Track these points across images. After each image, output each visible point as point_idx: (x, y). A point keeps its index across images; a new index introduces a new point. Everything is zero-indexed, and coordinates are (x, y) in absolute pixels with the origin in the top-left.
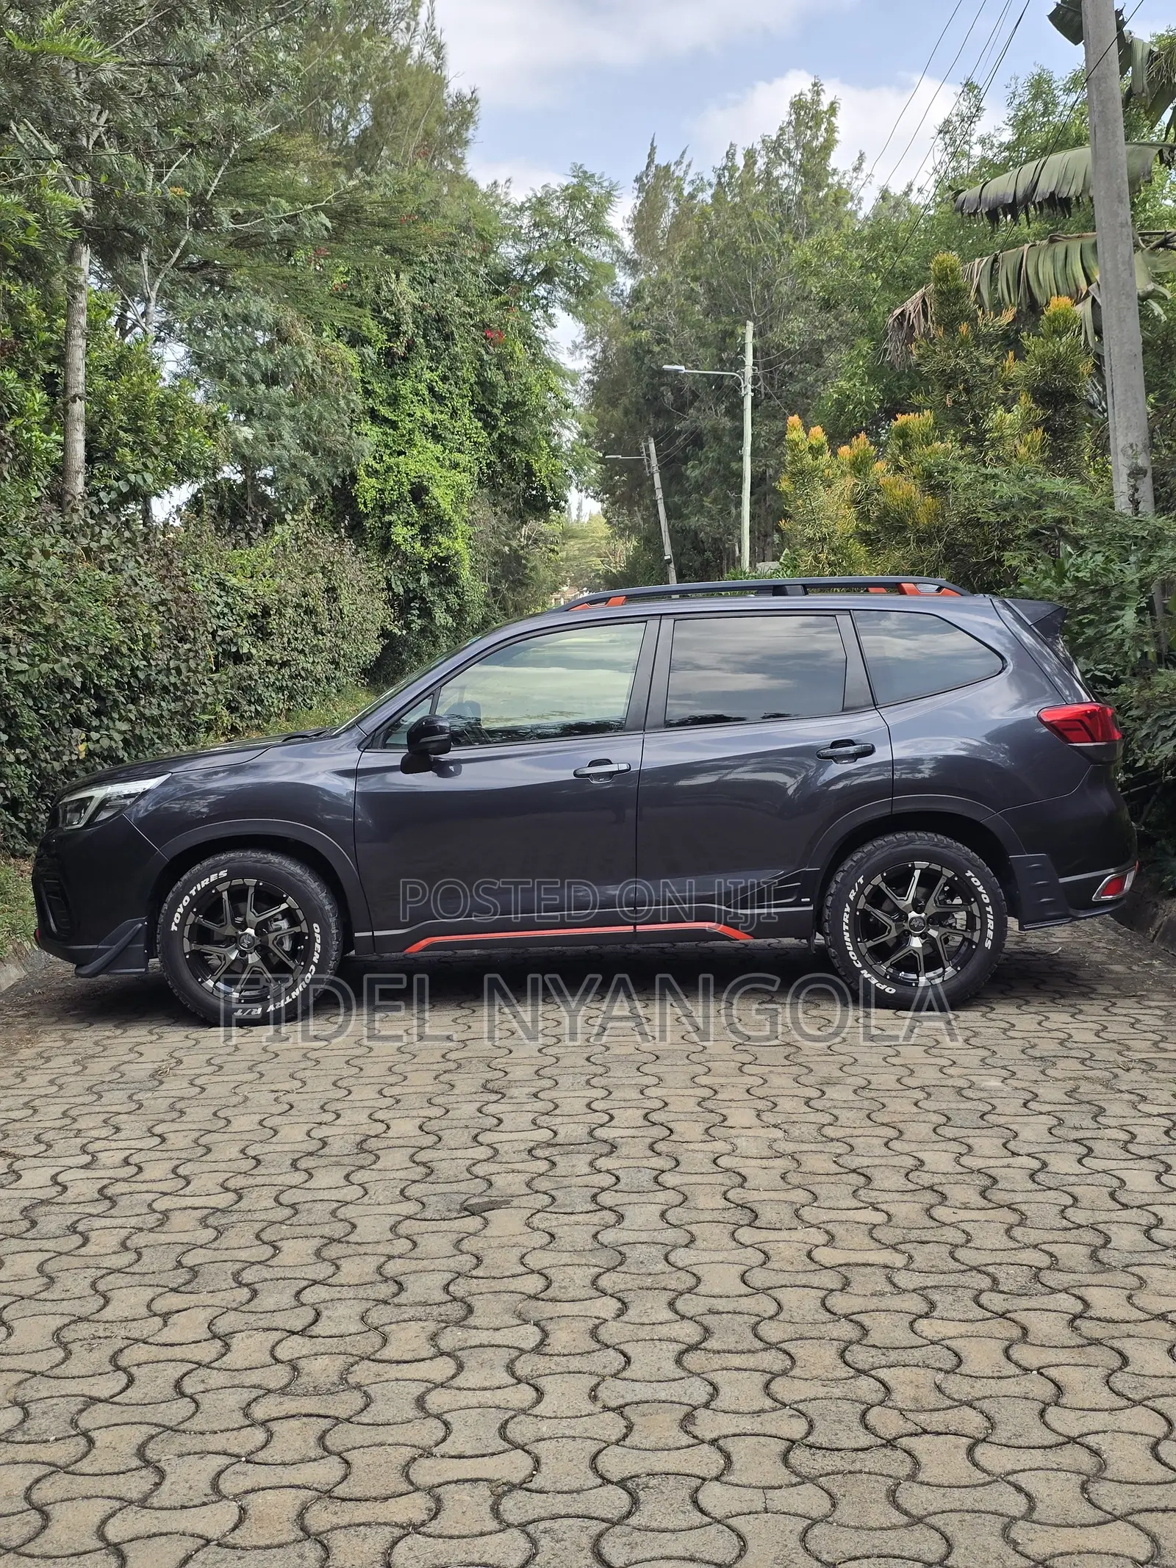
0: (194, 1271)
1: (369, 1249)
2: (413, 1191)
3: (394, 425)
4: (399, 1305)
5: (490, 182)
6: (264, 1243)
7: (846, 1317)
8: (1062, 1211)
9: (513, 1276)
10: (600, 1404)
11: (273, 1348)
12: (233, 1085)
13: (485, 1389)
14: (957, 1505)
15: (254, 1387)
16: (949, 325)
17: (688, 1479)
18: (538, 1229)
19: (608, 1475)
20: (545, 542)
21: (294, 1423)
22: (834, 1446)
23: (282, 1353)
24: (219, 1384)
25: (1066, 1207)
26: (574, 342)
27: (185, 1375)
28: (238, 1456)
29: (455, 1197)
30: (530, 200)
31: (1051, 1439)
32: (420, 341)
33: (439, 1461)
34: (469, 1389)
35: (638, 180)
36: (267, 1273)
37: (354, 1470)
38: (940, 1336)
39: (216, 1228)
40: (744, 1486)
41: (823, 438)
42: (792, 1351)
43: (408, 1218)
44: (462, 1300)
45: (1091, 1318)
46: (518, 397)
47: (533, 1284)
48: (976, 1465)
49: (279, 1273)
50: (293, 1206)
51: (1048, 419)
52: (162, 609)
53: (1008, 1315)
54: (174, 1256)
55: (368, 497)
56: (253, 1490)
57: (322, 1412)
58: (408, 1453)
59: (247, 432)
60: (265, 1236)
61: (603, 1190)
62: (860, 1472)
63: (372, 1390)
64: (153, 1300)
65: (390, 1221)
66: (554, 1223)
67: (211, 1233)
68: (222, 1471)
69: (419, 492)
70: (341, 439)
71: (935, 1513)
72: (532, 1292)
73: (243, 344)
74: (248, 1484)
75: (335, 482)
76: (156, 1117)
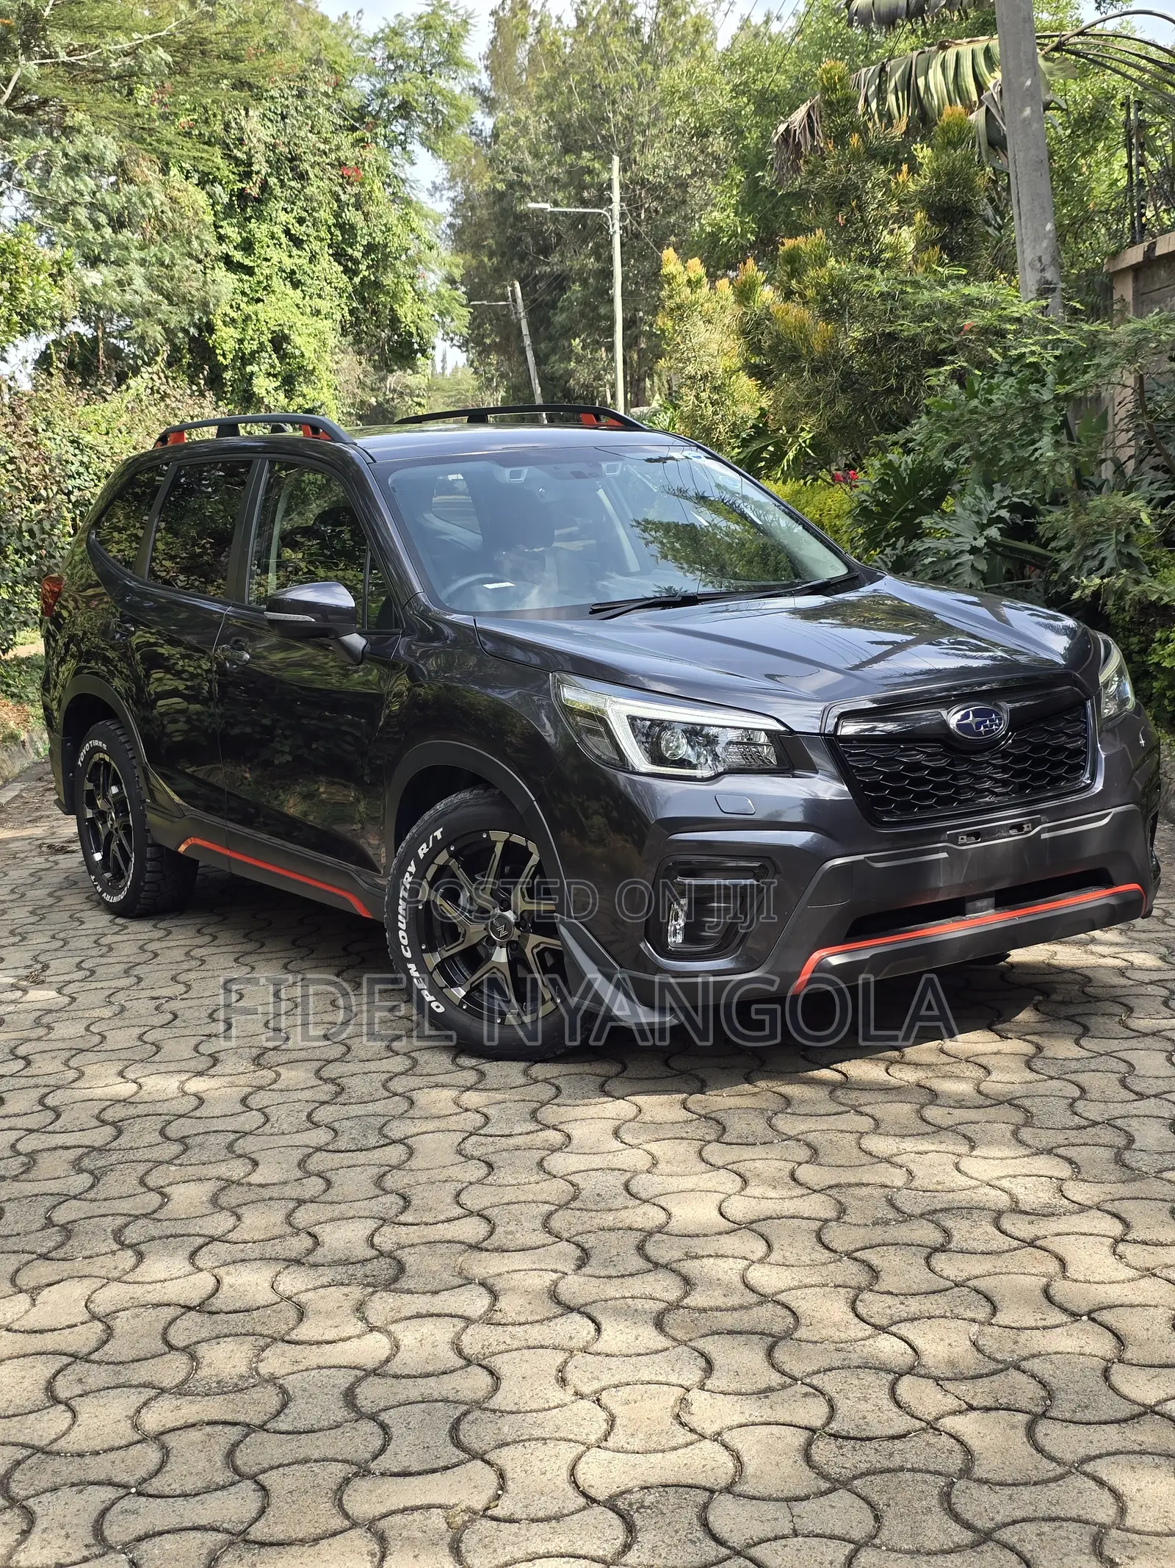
0: (67, 1231)
1: (275, 1192)
2: (323, 1115)
3: (249, 271)
4: (315, 1265)
5: (341, 14)
6: (150, 1190)
7: (849, 1255)
8: (1071, 1105)
9: (449, 1220)
10: (570, 1390)
11: (166, 1330)
12: (108, 992)
13: (428, 1375)
14: (1028, 1511)
15: (144, 1385)
16: (840, 138)
17: (693, 1492)
18: (472, 1158)
19: (592, 1492)
20: (411, 395)
21: (194, 1435)
22: (864, 1434)
23: (177, 1337)
24: (101, 1384)
25: (1075, 1100)
26: (434, 183)
27: (58, 1372)
28: (125, 1486)
29: (371, 1120)
30: (382, 31)
31: (1125, 1410)
32: (273, 181)
33: (379, 1481)
34: (408, 1376)
35: (493, 13)
36: (154, 1230)
37: (273, 1501)
38: (964, 1275)
39: (91, 1173)
40: (764, 1499)
41: (701, 271)
42: (793, 1305)
43: (319, 1149)
44: (390, 1255)
45: (1135, 1242)
46: (379, 238)
47: (472, 1230)
48: (1040, 1450)
49: (169, 1228)
50: (182, 1140)
51: (944, 237)
52: (10, 467)
53: (1038, 1243)
54: (42, 1211)
55: (226, 347)
56: (147, 1536)
57: (229, 1418)
58: (339, 1470)
59: (93, 277)
60: (151, 1181)
61: (543, 1104)
62: (902, 1469)
63: (290, 1383)
64: (18, 1270)
65: (298, 1155)
66: (491, 1149)
67: (86, 1180)
68: (107, 1510)
69: (279, 341)
70: (194, 284)
71: (1006, 1525)
72: (473, 1241)
73: (86, 185)
74: (139, 1527)
75: (192, 330)
76: (19, 1035)
